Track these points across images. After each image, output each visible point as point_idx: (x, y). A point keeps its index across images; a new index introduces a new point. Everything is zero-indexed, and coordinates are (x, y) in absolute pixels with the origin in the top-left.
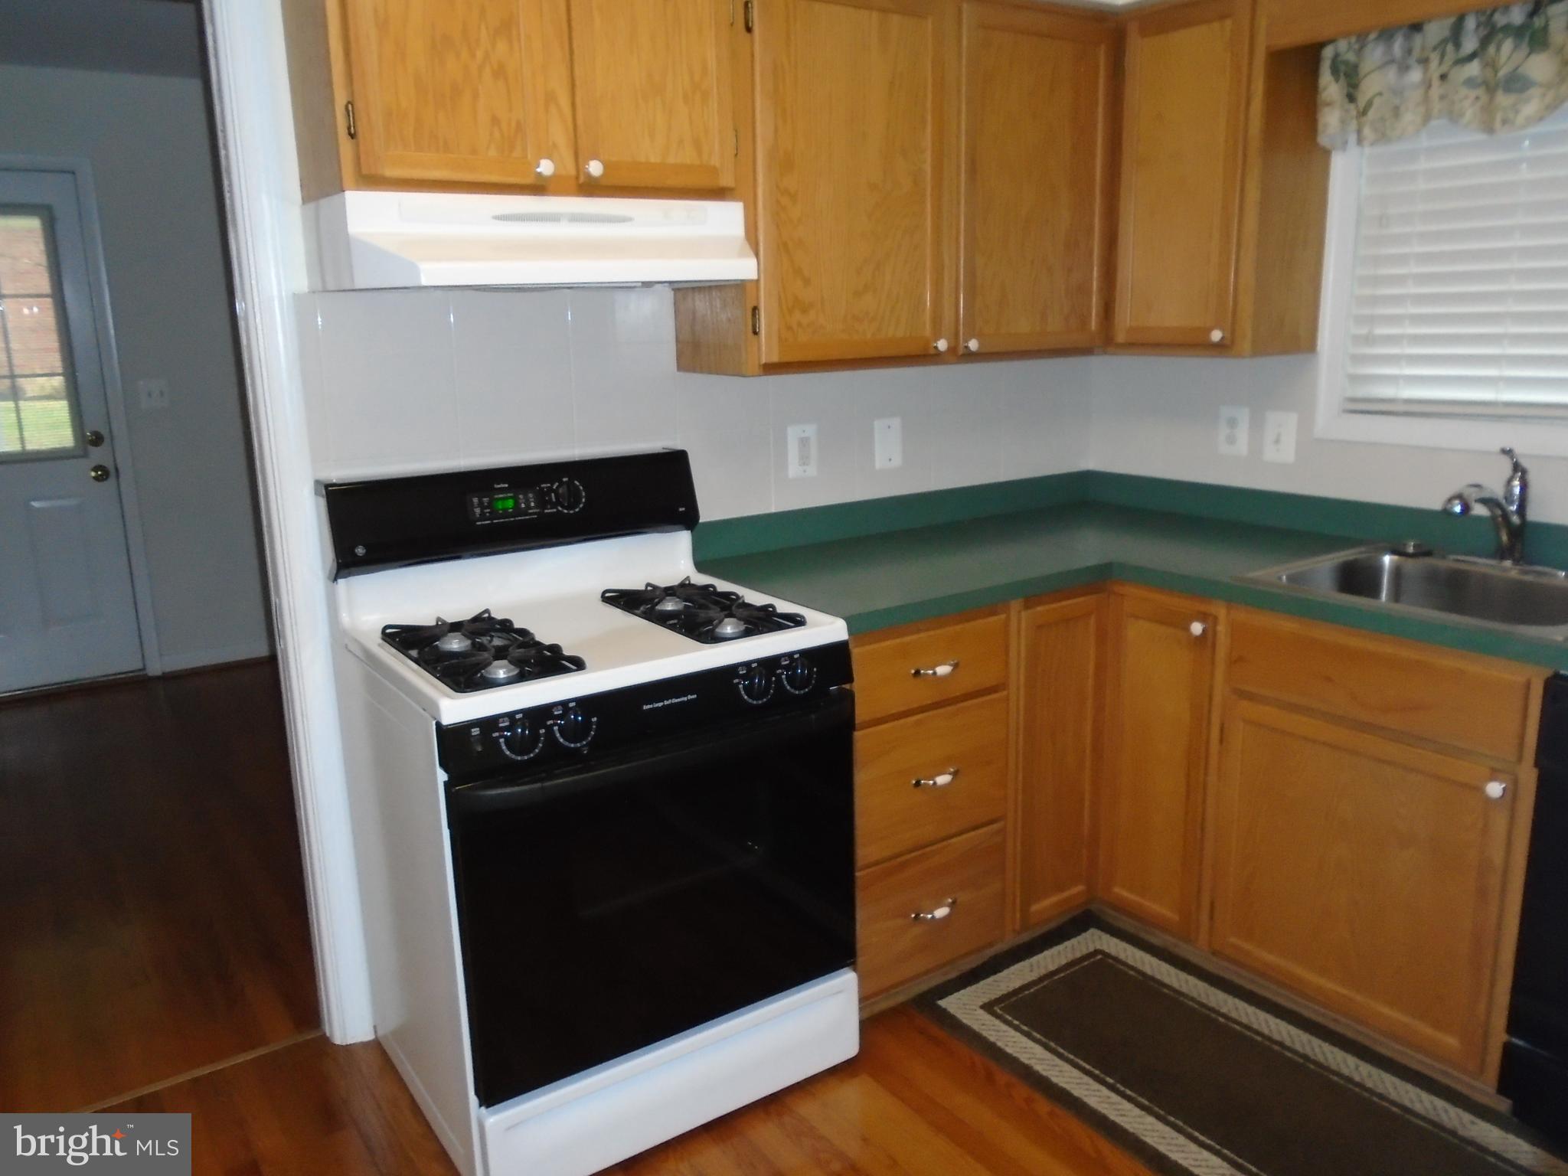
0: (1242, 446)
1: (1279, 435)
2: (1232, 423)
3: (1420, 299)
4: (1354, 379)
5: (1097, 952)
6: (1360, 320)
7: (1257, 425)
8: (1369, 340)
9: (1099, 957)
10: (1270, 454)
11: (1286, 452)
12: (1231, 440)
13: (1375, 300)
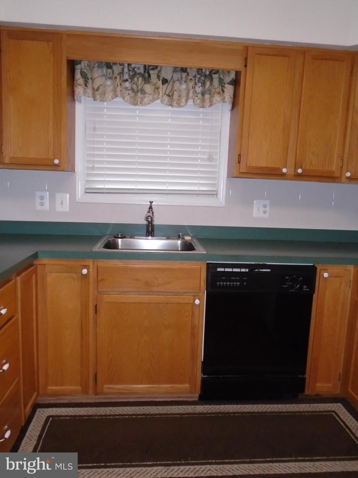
0: (47, 206)
1: (62, 201)
2: (42, 198)
3: (108, 156)
4: (88, 182)
5: (48, 417)
6: (88, 162)
7: (52, 198)
8: (93, 168)
9: (51, 419)
10: (59, 208)
11: (66, 208)
12: (42, 204)
13: (94, 156)
